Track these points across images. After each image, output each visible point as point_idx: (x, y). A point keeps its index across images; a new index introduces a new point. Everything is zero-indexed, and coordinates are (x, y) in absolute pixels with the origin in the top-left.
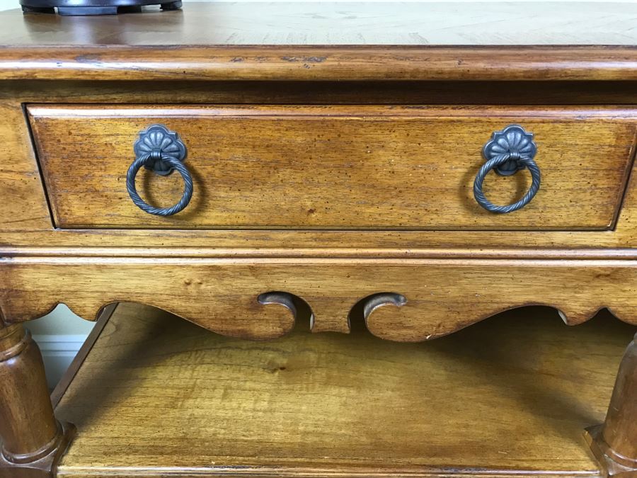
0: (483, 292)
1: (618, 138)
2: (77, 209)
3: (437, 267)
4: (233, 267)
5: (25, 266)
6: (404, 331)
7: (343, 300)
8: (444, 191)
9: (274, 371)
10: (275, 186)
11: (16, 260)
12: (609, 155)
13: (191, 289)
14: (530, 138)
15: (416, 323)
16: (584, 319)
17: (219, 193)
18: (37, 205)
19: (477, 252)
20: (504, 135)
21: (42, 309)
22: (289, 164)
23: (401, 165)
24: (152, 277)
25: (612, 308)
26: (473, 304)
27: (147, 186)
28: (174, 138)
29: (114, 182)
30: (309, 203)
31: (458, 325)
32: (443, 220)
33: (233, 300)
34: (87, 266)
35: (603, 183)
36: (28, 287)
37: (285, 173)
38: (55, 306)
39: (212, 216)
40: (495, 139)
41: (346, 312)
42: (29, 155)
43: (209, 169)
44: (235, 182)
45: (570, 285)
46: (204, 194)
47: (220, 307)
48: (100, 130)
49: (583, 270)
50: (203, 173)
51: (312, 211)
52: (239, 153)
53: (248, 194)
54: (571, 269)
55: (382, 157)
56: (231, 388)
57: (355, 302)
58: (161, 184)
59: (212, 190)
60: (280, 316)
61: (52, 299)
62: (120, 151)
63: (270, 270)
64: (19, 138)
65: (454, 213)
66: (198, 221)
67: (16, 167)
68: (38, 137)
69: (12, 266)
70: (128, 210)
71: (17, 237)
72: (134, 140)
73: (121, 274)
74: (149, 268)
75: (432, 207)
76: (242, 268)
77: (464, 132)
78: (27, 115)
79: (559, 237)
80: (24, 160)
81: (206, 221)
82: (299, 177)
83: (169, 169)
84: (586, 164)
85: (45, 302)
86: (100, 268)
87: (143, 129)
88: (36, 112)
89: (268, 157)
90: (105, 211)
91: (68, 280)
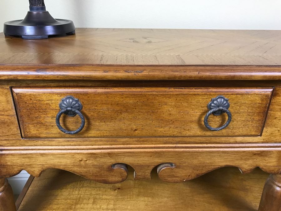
0: (208, 162)
1: (262, 101)
2: (33, 130)
3: (189, 152)
4: (101, 153)
5: (7, 155)
6: (174, 178)
7: (148, 166)
8: (192, 122)
9: (115, 190)
10: (120, 120)
11: (4, 152)
12: (259, 107)
13: (82, 162)
14: (227, 101)
15: (179, 175)
16: (249, 171)
17: (96, 123)
18: (15, 129)
19: (205, 145)
20: (216, 100)
21: (15, 173)
22: (127, 111)
23: (174, 111)
24: (65, 158)
25: (261, 167)
26: (203, 167)
27: (64, 121)
28: (77, 101)
29: (50, 119)
30: (134, 127)
31: (197, 175)
32: (191, 133)
33: (101, 167)
34: (36, 154)
35: (257, 118)
36: (9, 163)
37: (124, 115)
38: (20, 171)
39: (92, 133)
40: (213, 101)
41: (149, 171)
42: (12, 108)
43: (92, 113)
44: (103, 119)
45: (243, 158)
46: (89, 124)
47: (95, 170)
48: (44, 98)
49: (249, 152)
50: (89, 115)
51: (136, 130)
52: (105, 107)
53: (108, 123)
54: (244, 152)
55: (166, 108)
56: (96, 199)
57: (154, 167)
58: (70, 120)
59: (93, 122)
60: (121, 173)
61: (19, 168)
62: (53, 106)
63: (117, 154)
64: (8, 101)
65: (195, 130)
66: (86, 135)
67: (6, 113)
68: (17, 101)
69: (2, 154)
70: (55, 130)
71: (5, 142)
72: (60, 102)
73: (52, 157)
74: (64, 154)
75: (187, 128)
76: (105, 153)
77: (200, 98)
78: (12, 92)
79: (239, 139)
80: (10, 110)
81: (90, 135)
82: (130, 116)
83: (74, 114)
84: (249, 111)
85: (16, 170)
86: (42, 155)
87: (63, 98)
89: (117, 108)
90: (45, 131)
91: (27, 160)
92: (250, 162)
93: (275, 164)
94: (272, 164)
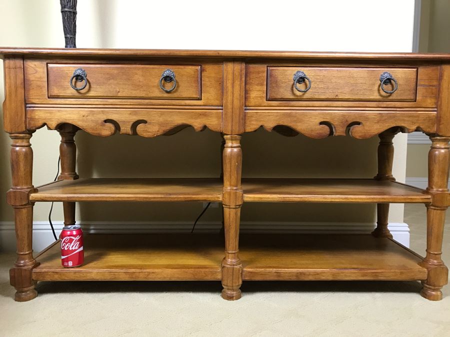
0: (169, 120)
1: (194, 72)
2: (55, 91)
5: (37, 110)
6: (148, 133)
7: (129, 122)
8: (154, 86)
10: (109, 85)
12: (193, 77)
13: (84, 118)
14: (172, 72)
15: (150, 130)
16: (200, 129)
17: (94, 87)
18: (45, 91)
19: (166, 107)
20: (166, 71)
22: (113, 79)
23: (141, 79)
24: (73, 114)
25: (207, 126)
26: (167, 123)
27: (76, 82)
28: (84, 71)
30: (118, 90)
31: (164, 131)
32: (154, 95)
33: (97, 122)
34: (56, 110)
35: (194, 85)
36: (37, 117)
37: (111, 81)
41: (130, 126)
43: (92, 80)
44: (99, 84)
45: (194, 117)
46: (90, 87)
47: (92, 125)
50: (90, 81)
51: (119, 92)
52: (100, 75)
53: (102, 87)
55: (136, 77)
57: (132, 123)
58: (79, 82)
59: (92, 86)
60: (110, 127)
61: (43, 121)
63: (108, 112)
64: (44, 73)
66: (88, 95)
67: (41, 80)
69: (33, 110)
71: (37, 100)
72: (74, 72)
73: (65, 113)
76: (100, 111)
77: (156, 70)
78: (47, 66)
79: (188, 102)
81: (90, 95)
82: (115, 82)
83: (82, 79)
84: (189, 80)
85: (41, 122)
86: (59, 111)
87: (76, 69)
88: (50, 65)
89: (107, 76)
90: (63, 92)
91: (49, 114)
92: (199, 120)
93: (216, 122)
94: (214, 123)
